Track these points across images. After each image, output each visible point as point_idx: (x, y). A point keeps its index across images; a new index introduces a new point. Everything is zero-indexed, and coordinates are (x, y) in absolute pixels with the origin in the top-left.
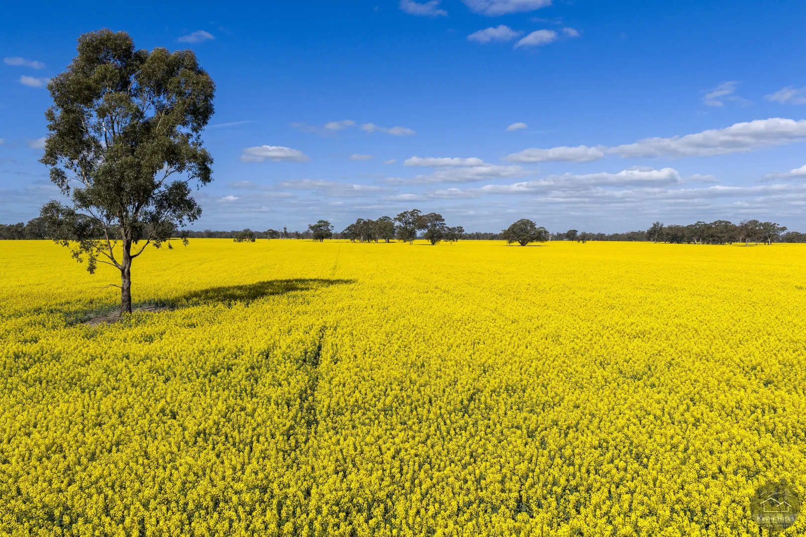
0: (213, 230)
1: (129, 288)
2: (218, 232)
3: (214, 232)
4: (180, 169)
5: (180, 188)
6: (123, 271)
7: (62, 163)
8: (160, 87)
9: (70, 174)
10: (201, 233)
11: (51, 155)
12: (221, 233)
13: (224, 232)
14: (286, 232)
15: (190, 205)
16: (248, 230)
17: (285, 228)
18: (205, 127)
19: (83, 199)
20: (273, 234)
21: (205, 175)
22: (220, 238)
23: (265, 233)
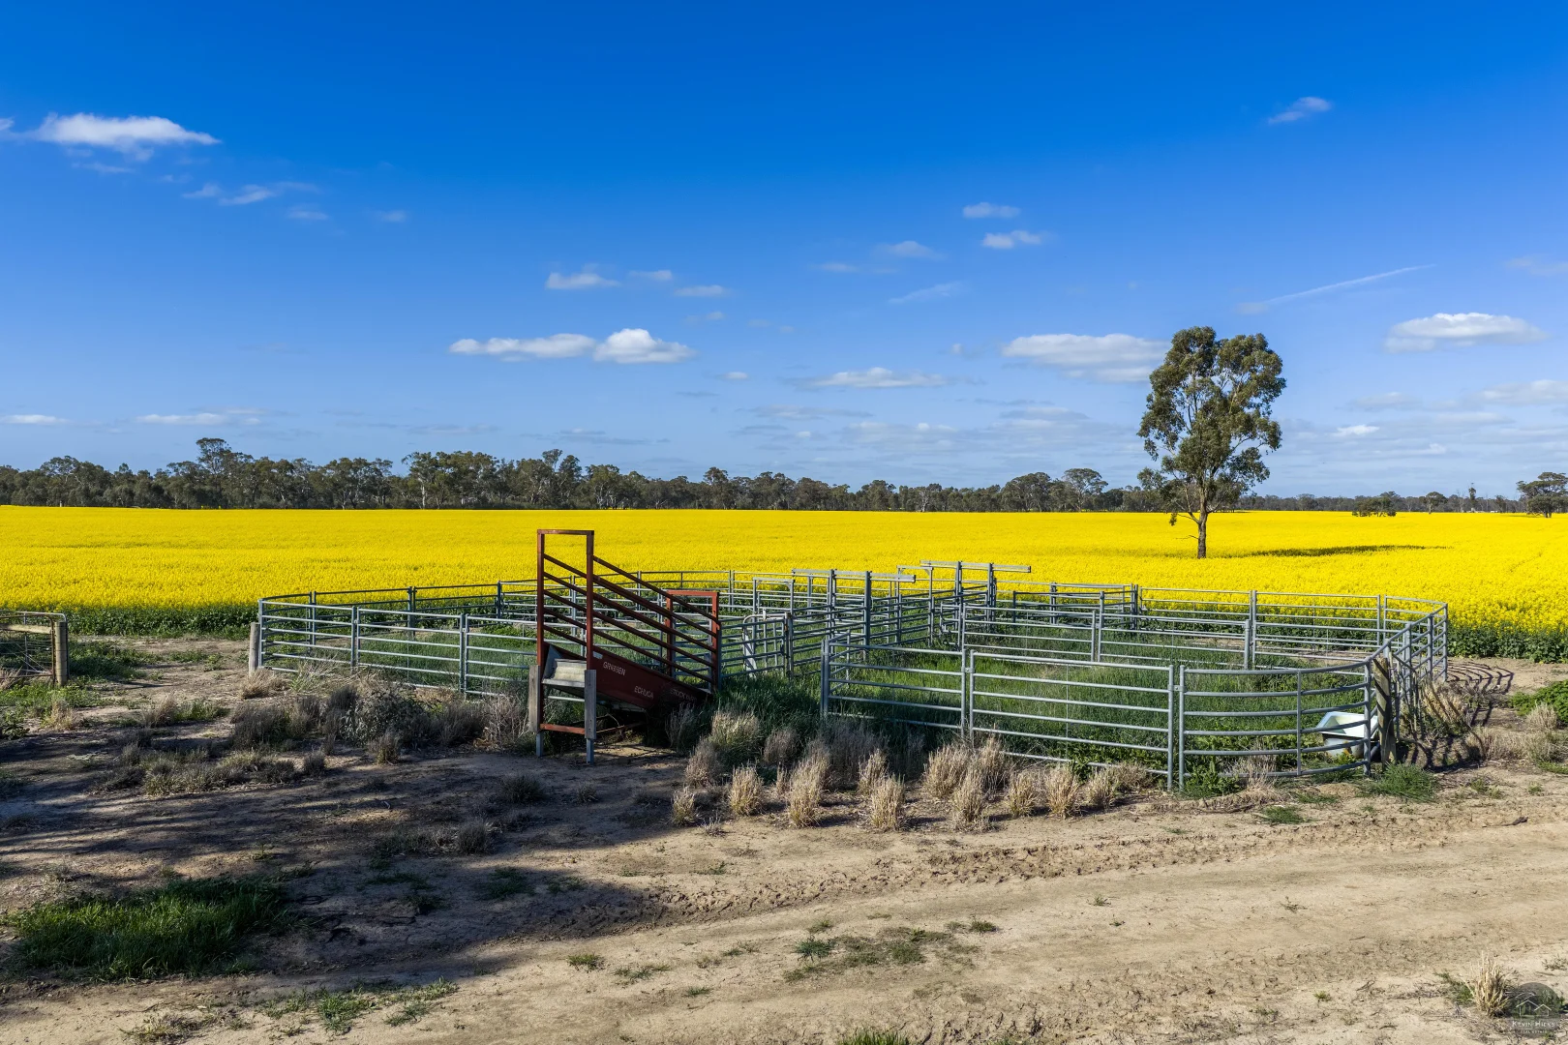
0: (1318, 496)
1: (1204, 540)
2: (1328, 499)
3: (1320, 499)
4: (1253, 437)
5: (1253, 453)
6: (1200, 525)
7: (1154, 433)
8: (1236, 366)
9: (1159, 444)
10: (1294, 500)
11: (1145, 431)
12: (1336, 501)
13: (1342, 500)
14: (1473, 497)
15: (1260, 467)
16: (1392, 493)
17: (1473, 490)
18: (1276, 399)
19: (1169, 465)
20: (1438, 503)
21: (1274, 441)
22: (1333, 510)
23: (1424, 500)
